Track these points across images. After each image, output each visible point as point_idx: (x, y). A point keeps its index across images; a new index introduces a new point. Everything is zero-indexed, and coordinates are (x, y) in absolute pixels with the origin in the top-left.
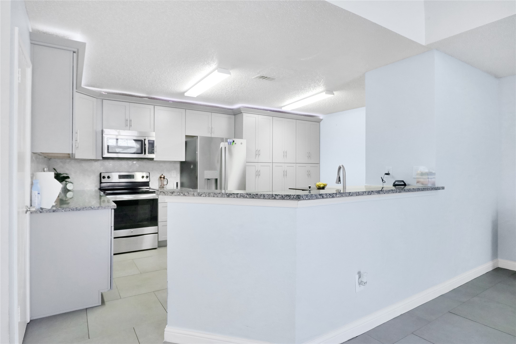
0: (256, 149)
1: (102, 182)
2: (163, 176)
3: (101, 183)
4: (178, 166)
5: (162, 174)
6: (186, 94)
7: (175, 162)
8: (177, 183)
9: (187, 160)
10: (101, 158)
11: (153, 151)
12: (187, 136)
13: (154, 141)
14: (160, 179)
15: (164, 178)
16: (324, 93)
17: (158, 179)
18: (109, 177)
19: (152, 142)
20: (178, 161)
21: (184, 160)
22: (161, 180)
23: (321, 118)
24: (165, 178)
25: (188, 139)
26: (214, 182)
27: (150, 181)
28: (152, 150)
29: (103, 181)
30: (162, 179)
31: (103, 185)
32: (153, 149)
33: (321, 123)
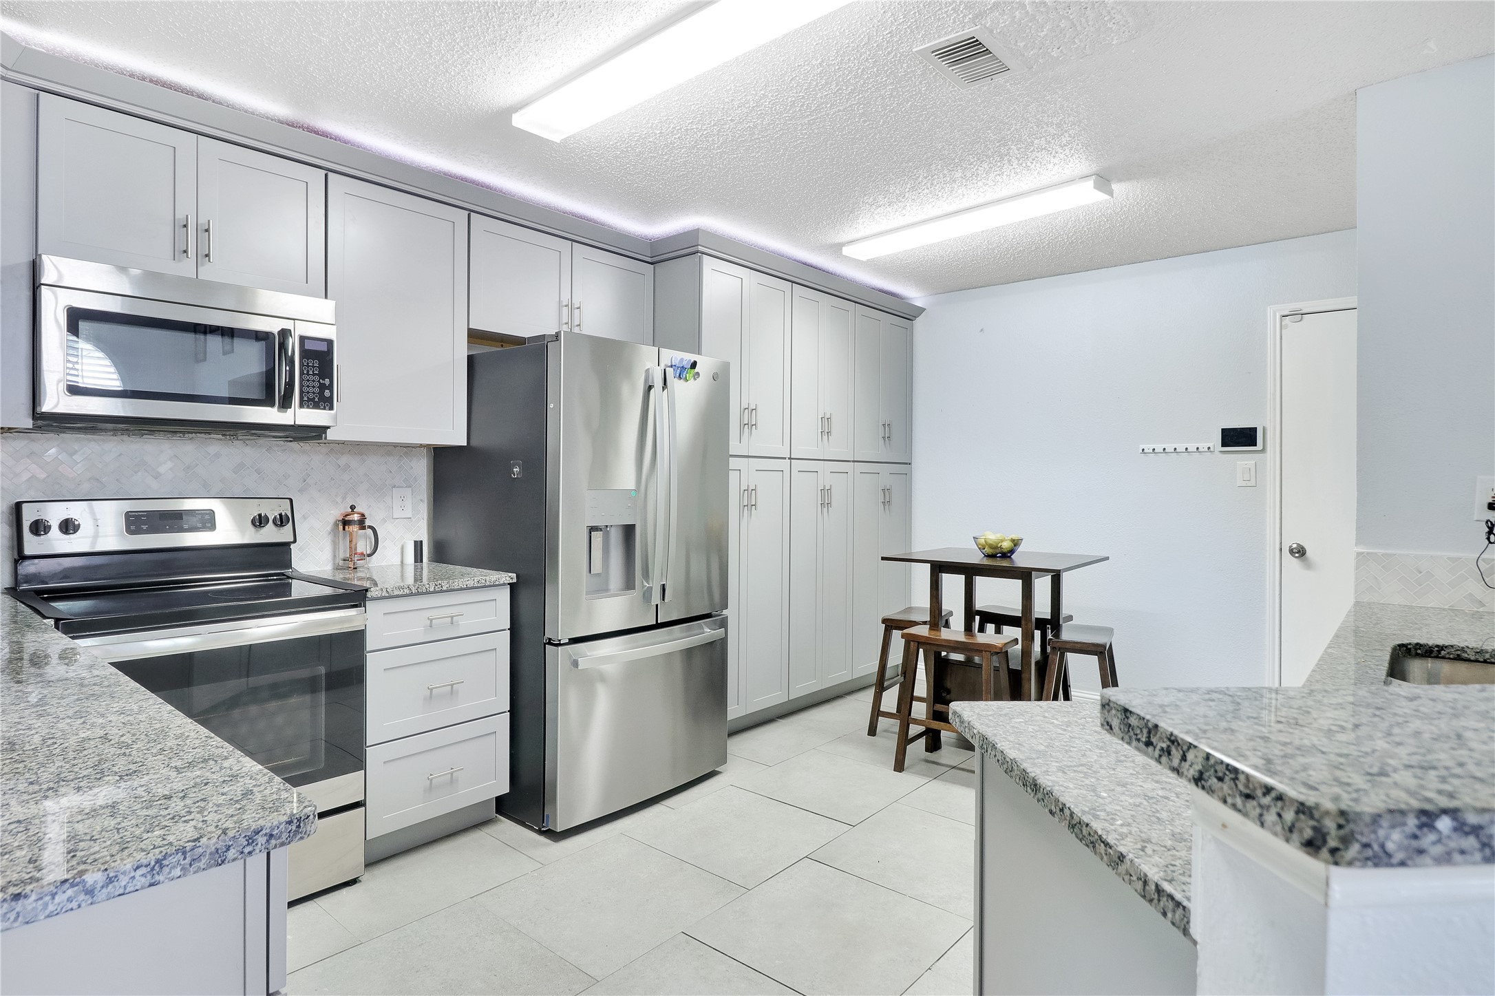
0: (744, 405)
1: (28, 551)
2: (356, 517)
3: (20, 557)
4: (421, 469)
5: (353, 507)
6: (518, 121)
7: (407, 449)
8: (418, 546)
9: (474, 443)
10: (29, 423)
11: (327, 393)
12: (475, 336)
13: (330, 343)
14: (341, 527)
15: (361, 523)
16: (1090, 183)
17: (329, 528)
18: (68, 527)
19: (323, 347)
20: (421, 446)
21: (463, 442)
22: (351, 534)
23: (919, 304)
24: (367, 523)
25: (479, 350)
26: (616, 537)
27: (295, 541)
28: (322, 387)
29: (32, 545)
30: (354, 528)
31: (29, 568)
32: (327, 381)
33: (919, 323)
